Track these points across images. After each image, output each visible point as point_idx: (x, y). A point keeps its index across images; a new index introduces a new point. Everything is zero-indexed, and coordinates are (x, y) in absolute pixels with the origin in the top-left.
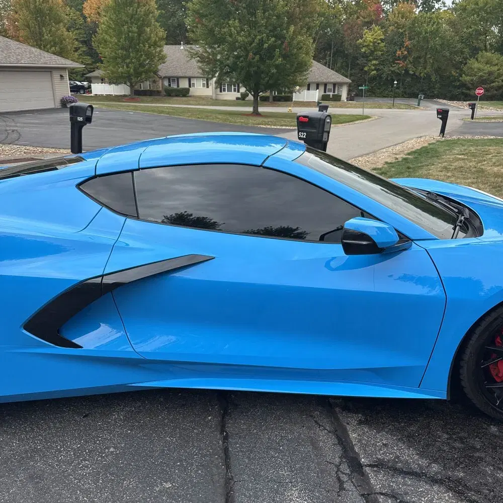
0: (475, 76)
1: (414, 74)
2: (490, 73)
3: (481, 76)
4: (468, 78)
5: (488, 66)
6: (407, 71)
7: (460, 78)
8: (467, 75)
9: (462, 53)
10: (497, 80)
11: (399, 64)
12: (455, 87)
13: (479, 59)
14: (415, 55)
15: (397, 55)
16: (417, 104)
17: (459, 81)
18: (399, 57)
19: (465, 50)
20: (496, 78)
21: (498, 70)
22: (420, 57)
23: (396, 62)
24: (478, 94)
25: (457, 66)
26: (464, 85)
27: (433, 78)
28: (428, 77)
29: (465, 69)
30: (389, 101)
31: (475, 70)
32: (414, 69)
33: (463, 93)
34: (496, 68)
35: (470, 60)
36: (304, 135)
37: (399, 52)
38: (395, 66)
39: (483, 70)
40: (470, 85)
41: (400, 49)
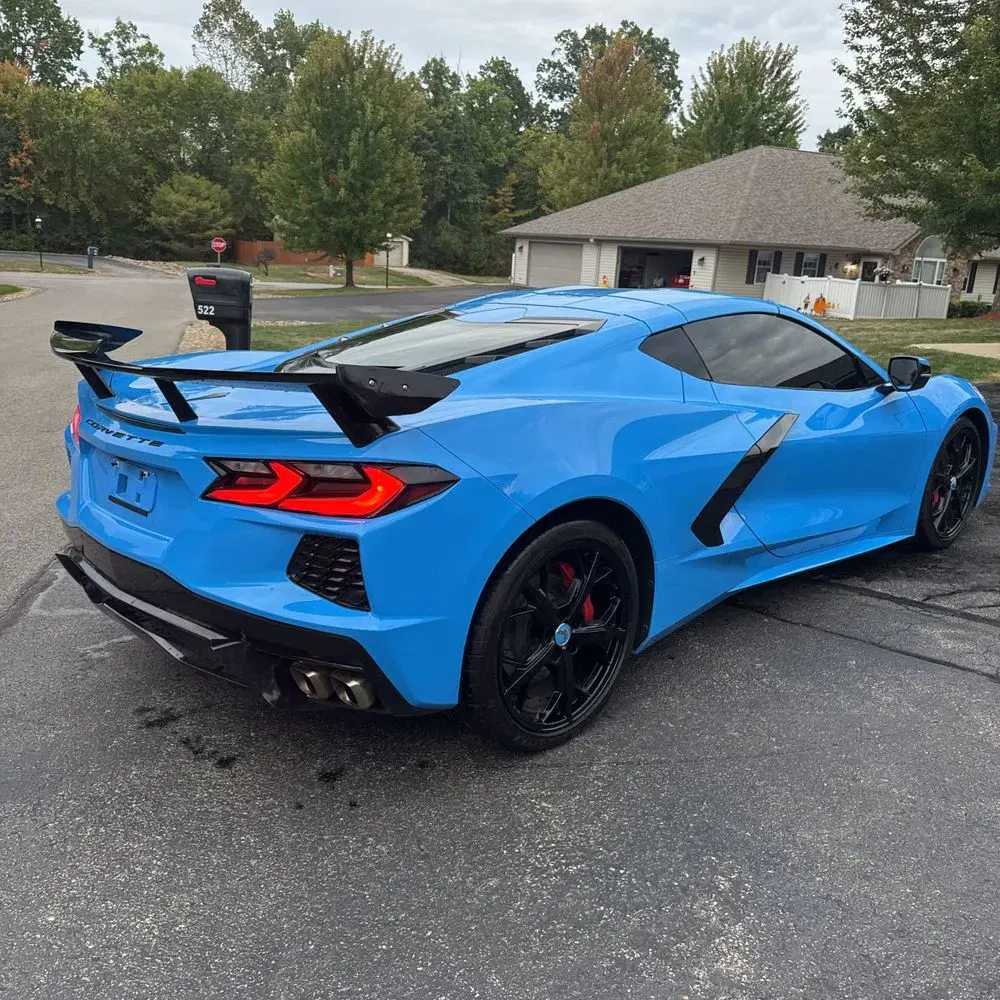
0: (176, 216)
1: (54, 206)
2: (201, 213)
3: (185, 217)
4: (163, 219)
5: (195, 199)
6: (39, 199)
7: (148, 219)
8: (160, 214)
9: (144, 172)
10: (214, 225)
11: (19, 183)
12: (140, 234)
13: (175, 186)
14: (49, 167)
15: (11, 164)
16: (86, 265)
17: (146, 223)
18: (15, 169)
19: (147, 167)
20: (211, 222)
21: (213, 208)
22: (59, 174)
23: (11, 178)
25: (138, 196)
26: (154, 231)
27: (96, 214)
28: (84, 211)
29: (153, 202)
30: (33, 258)
31: (174, 205)
32: (54, 196)
33: (157, 247)
34: (206, 205)
35: (158, 186)
36: (210, 311)
37: (13, 160)
38: (10, 188)
39: (188, 207)
40: (167, 232)
41: (15, 153)
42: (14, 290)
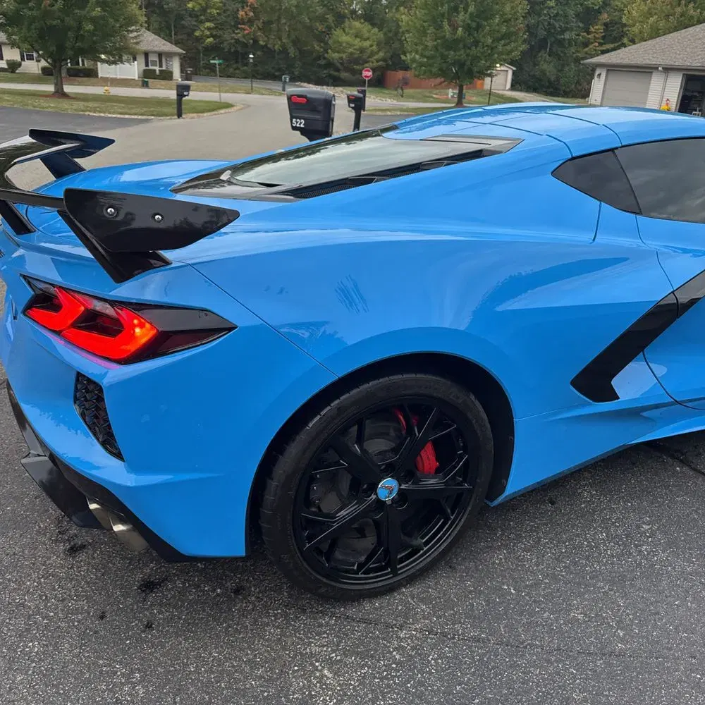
0: (344, 52)
1: (266, 45)
2: (362, 50)
3: (351, 54)
4: (336, 55)
5: (358, 39)
6: (256, 41)
7: (326, 55)
8: (334, 51)
9: (326, 20)
10: (370, 59)
11: (244, 30)
12: (320, 66)
13: (347, 30)
14: (264, 18)
15: (240, 16)
16: (281, 89)
17: (325, 58)
18: (242, 19)
19: (328, 16)
20: (369, 57)
21: (371, 46)
22: (270, 22)
23: (240, 26)
24: (366, 76)
25: (321, 38)
26: (330, 65)
27: (292, 52)
28: (284, 51)
29: (330, 42)
30: (247, 84)
31: (344, 45)
32: (266, 39)
33: (330, 76)
34: (367, 44)
35: (335, 30)
36: (301, 123)
37: (241, 13)
38: (239, 33)
39: (354, 45)
40: (338, 65)
41: (243, 7)
42: (228, 106)
